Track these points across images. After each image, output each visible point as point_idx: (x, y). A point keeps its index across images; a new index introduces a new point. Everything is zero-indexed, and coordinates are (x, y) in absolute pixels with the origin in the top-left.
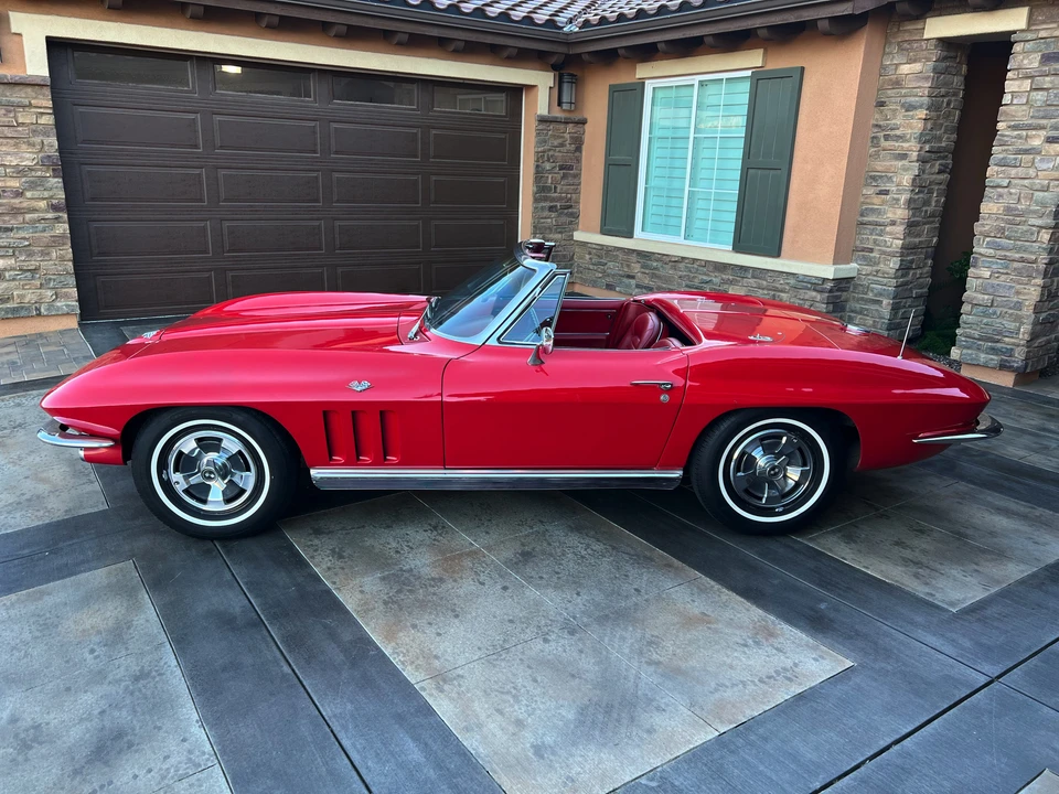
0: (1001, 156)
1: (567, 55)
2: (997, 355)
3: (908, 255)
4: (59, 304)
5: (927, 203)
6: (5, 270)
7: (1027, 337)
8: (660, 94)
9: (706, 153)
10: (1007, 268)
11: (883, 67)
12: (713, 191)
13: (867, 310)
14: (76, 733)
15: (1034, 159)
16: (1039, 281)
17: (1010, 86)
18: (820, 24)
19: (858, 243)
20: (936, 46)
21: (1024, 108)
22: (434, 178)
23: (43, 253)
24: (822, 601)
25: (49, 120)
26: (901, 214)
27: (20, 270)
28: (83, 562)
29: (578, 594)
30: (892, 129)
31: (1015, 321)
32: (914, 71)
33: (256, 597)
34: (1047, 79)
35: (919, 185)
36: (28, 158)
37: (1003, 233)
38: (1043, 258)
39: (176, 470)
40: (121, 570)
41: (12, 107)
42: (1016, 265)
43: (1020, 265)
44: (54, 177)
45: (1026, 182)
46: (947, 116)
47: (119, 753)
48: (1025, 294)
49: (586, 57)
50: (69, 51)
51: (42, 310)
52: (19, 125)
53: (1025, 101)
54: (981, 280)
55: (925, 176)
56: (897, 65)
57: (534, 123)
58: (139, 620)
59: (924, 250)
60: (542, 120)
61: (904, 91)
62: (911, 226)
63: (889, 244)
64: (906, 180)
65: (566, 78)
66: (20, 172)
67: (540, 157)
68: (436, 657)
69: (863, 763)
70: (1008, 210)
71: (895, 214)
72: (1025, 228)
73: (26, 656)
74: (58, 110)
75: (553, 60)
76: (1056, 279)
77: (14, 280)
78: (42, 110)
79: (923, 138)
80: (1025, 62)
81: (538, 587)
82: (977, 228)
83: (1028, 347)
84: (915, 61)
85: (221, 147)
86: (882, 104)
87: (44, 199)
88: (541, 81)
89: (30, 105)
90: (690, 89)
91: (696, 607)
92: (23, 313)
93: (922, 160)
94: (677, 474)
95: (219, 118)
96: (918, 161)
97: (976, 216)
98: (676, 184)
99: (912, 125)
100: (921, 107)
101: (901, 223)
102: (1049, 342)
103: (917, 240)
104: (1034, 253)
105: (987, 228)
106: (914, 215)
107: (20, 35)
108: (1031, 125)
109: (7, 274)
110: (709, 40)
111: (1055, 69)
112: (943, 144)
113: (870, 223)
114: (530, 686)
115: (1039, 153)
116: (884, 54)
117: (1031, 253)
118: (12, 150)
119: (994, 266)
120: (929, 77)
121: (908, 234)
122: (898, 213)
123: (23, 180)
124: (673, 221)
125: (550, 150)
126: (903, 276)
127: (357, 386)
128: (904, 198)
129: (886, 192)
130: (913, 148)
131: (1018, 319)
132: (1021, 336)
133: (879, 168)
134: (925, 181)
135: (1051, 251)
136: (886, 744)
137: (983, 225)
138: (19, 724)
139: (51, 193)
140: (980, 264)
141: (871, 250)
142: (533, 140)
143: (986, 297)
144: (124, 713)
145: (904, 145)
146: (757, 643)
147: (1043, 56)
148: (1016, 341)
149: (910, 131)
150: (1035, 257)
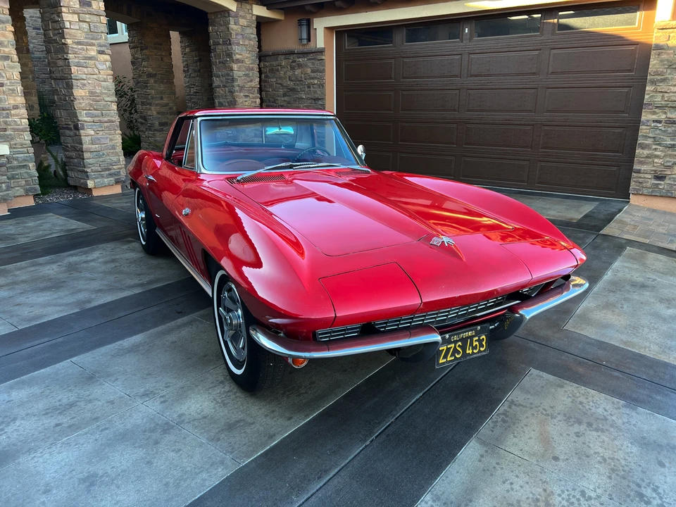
0: (77, 61)
2: (112, 177)
7: (124, 163)
10: (102, 127)
13: (17, 174)
15: (95, 63)
16: (119, 132)
17: (66, 17)
21: (79, 31)
26: (21, 100)
34: (87, 16)
37: (93, 107)
38: (117, 119)
40: (575, 328)
42: (106, 124)
43: (108, 124)
45: (95, 76)
48: (115, 140)
53: (78, 27)
54: (90, 137)
63: (18, 123)
70: (92, 93)
71: (14, 100)
72: (104, 103)
80: (72, 3)
82: (76, 105)
97: (72, 98)
100: (7, 22)
104: (113, 116)
105: (83, 105)
108: (87, 42)
111: (90, 11)
115: (97, 60)
119: (94, 127)
122: (17, 100)
128: (18, 89)
131: (117, 154)
132: (121, 163)
135: (119, 115)
137: (79, 103)
140: (86, 127)
143: (96, 146)
145: (6, 50)
148: (120, 166)
149: (5, 39)
150: (113, 119)
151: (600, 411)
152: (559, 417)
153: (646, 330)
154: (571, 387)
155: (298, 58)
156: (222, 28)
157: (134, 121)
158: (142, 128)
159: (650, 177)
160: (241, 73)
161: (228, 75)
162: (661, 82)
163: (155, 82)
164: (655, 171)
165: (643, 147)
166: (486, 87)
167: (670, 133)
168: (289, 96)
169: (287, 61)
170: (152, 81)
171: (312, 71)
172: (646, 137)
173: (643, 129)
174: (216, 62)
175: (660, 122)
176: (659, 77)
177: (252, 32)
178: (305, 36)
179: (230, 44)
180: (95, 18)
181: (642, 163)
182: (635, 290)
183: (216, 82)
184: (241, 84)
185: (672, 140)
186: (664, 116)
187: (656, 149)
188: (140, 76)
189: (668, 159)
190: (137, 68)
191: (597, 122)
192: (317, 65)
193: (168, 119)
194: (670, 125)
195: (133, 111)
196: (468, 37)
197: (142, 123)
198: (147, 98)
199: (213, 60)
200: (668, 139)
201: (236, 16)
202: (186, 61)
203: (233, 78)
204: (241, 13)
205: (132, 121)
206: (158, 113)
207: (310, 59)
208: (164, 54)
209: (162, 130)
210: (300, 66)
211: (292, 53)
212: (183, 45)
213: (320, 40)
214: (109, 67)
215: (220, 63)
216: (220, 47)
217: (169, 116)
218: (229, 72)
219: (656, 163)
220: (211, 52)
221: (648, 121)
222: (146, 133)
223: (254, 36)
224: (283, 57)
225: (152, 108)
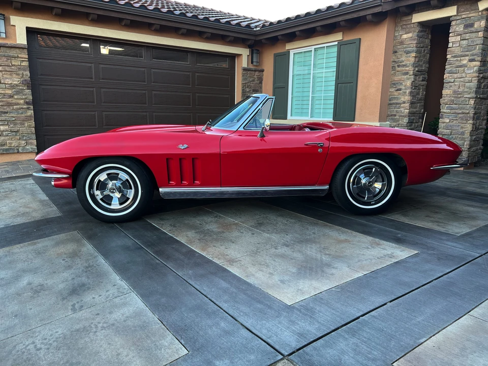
0: (450, 69)
1: (255, 40)
3: (412, 116)
4: (28, 147)
5: (418, 94)
6: (3, 131)
7: (468, 147)
8: (297, 56)
9: (319, 80)
10: (456, 117)
11: (395, 37)
12: (323, 95)
14: (61, 286)
15: (464, 69)
16: (471, 122)
17: (451, 39)
18: (367, 17)
19: (389, 113)
20: (418, 26)
21: (458, 48)
22: (197, 95)
23: (21, 124)
24: (398, 234)
25: (26, 64)
26: (407, 98)
27: (10, 131)
28: (53, 232)
29: (287, 235)
30: (401, 62)
31: (462, 140)
32: (409, 37)
33: (138, 240)
34: (467, 35)
35: (414, 86)
36: (16, 80)
37: (453, 102)
38: (472, 112)
39: (97, 189)
40: (72, 234)
41: (10, 57)
42: (460, 115)
44: (27, 89)
45: (462, 79)
46: (424, 56)
47: (84, 291)
48: (465, 128)
49: (263, 41)
50: (36, 35)
51: (20, 150)
52: (13, 65)
53: (458, 45)
54: (445, 124)
55: (417, 82)
56: (401, 35)
57: (241, 71)
58: (84, 249)
59: (418, 115)
60: (245, 69)
61: (405, 46)
62: (412, 103)
63: (403, 112)
64: (409, 83)
65: (255, 52)
66: (12, 86)
67: (244, 85)
68: (227, 255)
69: (432, 281)
70: (455, 92)
71: (404, 98)
72: (463, 99)
73: (31, 263)
74: (30, 60)
75: (249, 43)
76: (478, 121)
77: (7, 136)
78: (23, 59)
79: (414, 65)
80: (457, 29)
81: (268, 233)
82: (442, 101)
83: (469, 151)
84: (409, 33)
85: (103, 79)
86: (395, 52)
87: (22, 99)
88: (244, 53)
89: (18, 57)
90: (310, 53)
91: (343, 237)
92: (11, 151)
93: (415, 75)
94: (327, 187)
95: (102, 66)
96: (413, 75)
97: (441, 96)
98: (305, 94)
99: (409, 60)
100: (413, 52)
101: (408, 102)
102: (477, 150)
103: (415, 110)
104: (468, 110)
105: (446, 100)
106: (413, 99)
107: (14, 26)
108: (462, 55)
109: (4, 133)
110: (319, 29)
111: (470, 30)
112: (423, 68)
113: (394, 104)
114: (273, 262)
115: (466, 66)
116: (395, 31)
117: (467, 110)
118: (9, 76)
119: (451, 117)
120: (415, 39)
121: (411, 107)
122: (405, 98)
123: (14, 90)
124: (305, 111)
125: (248, 83)
126: (410, 126)
127: (181, 147)
128: (408, 91)
129: (400, 90)
130: (411, 70)
131: (463, 139)
132: (465, 147)
133: (396, 80)
134: (417, 83)
135: (475, 108)
136: (440, 275)
137: (444, 100)
138: (32, 285)
139: (26, 97)
140: (444, 117)
141: (395, 115)
142: (241, 78)
143: (448, 131)
144: (84, 278)
145: (407, 68)
146: (373, 247)
147: (464, 26)
149: (409, 62)
180: (474, 35)
214: (476, 71)
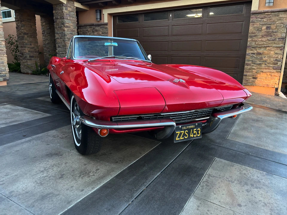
2: (2, 77)
28: (240, 145)
40: (232, 138)
43: (0, 51)
148: (6, 72)
150: (3, 49)
151: (255, 177)
152: (236, 182)
153: (265, 139)
154: (237, 166)
155: (96, 27)
156: (60, 11)
157: (18, 56)
158: (21, 58)
159: (251, 78)
160: (69, 33)
161: (62, 33)
162: (254, 37)
163: (28, 37)
164: (253, 75)
165: (248, 65)
166: (180, 40)
167: (259, 59)
168: (92, 44)
169: (91, 28)
170: (26, 36)
171: (102, 33)
172: (249, 61)
173: (247, 57)
174: (57, 27)
175: (254, 54)
176: (254, 35)
177: (74, 14)
178: (99, 17)
179: (63, 19)
181: (247, 72)
182: (254, 122)
183: (57, 36)
184: (69, 38)
185: (259, 62)
186: (256, 51)
187: (253, 66)
188: (20, 34)
189: (258, 70)
190: (19, 30)
191: (227, 55)
192: (105, 30)
193: (34, 54)
194: (259, 55)
195: (17, 51)
196: (172, 18)
197: (21, 56)
198: (23, 44)
199: (55, 26)
200: (258, 61)
201: (66, 6)
202: (43, 29)
203: (65, 34)
204: (69, 5)
205: (17, 56)
206: (29, 51)
207: (101, 28)
208: (32, 24)
209: (31, 59)
210: (96, 31)
211: (93, 25)
212: (42, 21)
213: (106, 19)
214: (1, 24)
215: (58, 27)
216: (58, 20)
217: (34, 53)
218: (63, 32)
219: (254, 72)
220: (54, 23)
221: (249, 53)
222: (23, 61)
223: (75, 16)
224: (89, 27)
225: (26, 49)
